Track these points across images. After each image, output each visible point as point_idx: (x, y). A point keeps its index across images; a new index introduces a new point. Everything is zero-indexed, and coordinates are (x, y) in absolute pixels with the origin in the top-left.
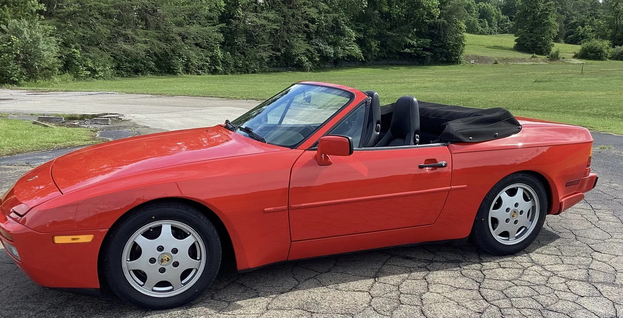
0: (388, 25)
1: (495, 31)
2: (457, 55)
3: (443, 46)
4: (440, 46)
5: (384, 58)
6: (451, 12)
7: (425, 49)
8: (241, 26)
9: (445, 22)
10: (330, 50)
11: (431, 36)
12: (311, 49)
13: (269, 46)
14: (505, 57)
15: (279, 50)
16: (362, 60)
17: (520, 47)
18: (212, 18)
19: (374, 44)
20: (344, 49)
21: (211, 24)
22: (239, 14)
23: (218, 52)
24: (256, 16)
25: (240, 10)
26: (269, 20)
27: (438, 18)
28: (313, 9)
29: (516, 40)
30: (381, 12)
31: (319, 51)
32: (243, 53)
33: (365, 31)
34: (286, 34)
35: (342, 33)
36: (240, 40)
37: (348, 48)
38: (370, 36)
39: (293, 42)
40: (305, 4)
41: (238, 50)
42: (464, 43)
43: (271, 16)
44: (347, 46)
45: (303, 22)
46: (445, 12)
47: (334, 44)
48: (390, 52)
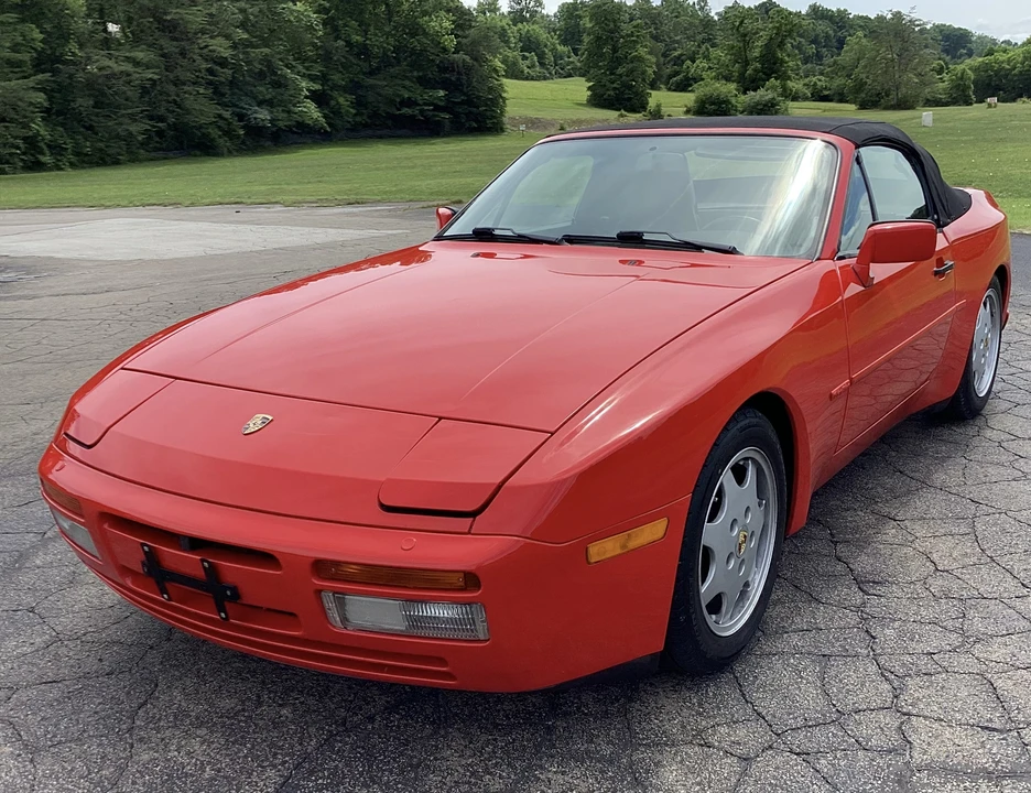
0: (365, 67)
1: (550, 73)
2: (494, 117)
3: (469, 102)
4: (462, 103)
5: (366, 126)
6: (474, 43)
7: (437, 108)
8: (80, 77)
9: (467, 58)
10: (263, 115)
11: (445, 85)
12: (227, 114)
13: (142, 111)
14: (575, 118)
15: (161, 119)
16: (326, 131)
17: (599, 100)
18: (19, 64)
19: (343, 101)
20: (289, 112)
21: (19, 75)
22: (74, 54)
23: (38, 127)
24: (110, 57)
25: (73, 47)
26: (136, 63)
27: (454, 53)
28: (220, 40)
29: (589, 89)
30: (349, 43)
31: (241, 117)
32: (91, 128)
33: (323, 78)
34: (172, 88)
35: (279, 84)
36: (83, 103)
37: (297, 110)
38: (335, 87)
39: (189, 102)
40: (203, 32)
41: (79, 122)
42: (504, 95)
43: (140, 55)
44: (294, 106)
45: (205, 66)
46: (464, 41)
47: (268, 103)
48: (375, 115)
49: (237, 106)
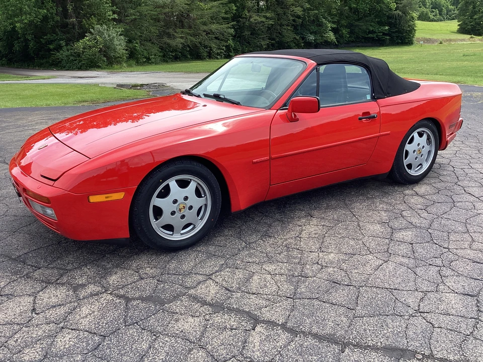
0: (356, 17)
1: (444, 18)
2: (410, 38)
3: (399, 32)
4: (396, 32)
5: (353, 42)
6: (405, 6)
7: (384, 34)
8: (247, 23)
9: (400, 13)
10: (312, 38)
11: (390, 24)
12: (298, 38)
13: (266, 37)
14: (448, 39)
15: (274, 39)
16: (336, 44)
17: (463, 30)
18: (227, 18)
19: (345, 31)
20: (322, 36)
21: (226, 23)
22: (246, 15)
23: (231, 42)
24: (258, 15)
25: (246, 12)
26: (267, 18)
27: (395, 11)
28: (299, 8)
29: (459, 25)
30: (350, 8)
31: (303, 38)
32: (249, 43)
33: (338, 23)
34: (279, 27)
35: (320, 25)
36: (247, 33)
37: (326, 35)
38: (342, 26)
39: (285, 32)
40: (293, 5)
41: (245, 40)
42: (415, 28)
43: (268, 15)
44: (325, 34)
45: (292, 18)
46: (400, 5)
47: (314, 33)
48: (358, 37)
49: (302, 34)
